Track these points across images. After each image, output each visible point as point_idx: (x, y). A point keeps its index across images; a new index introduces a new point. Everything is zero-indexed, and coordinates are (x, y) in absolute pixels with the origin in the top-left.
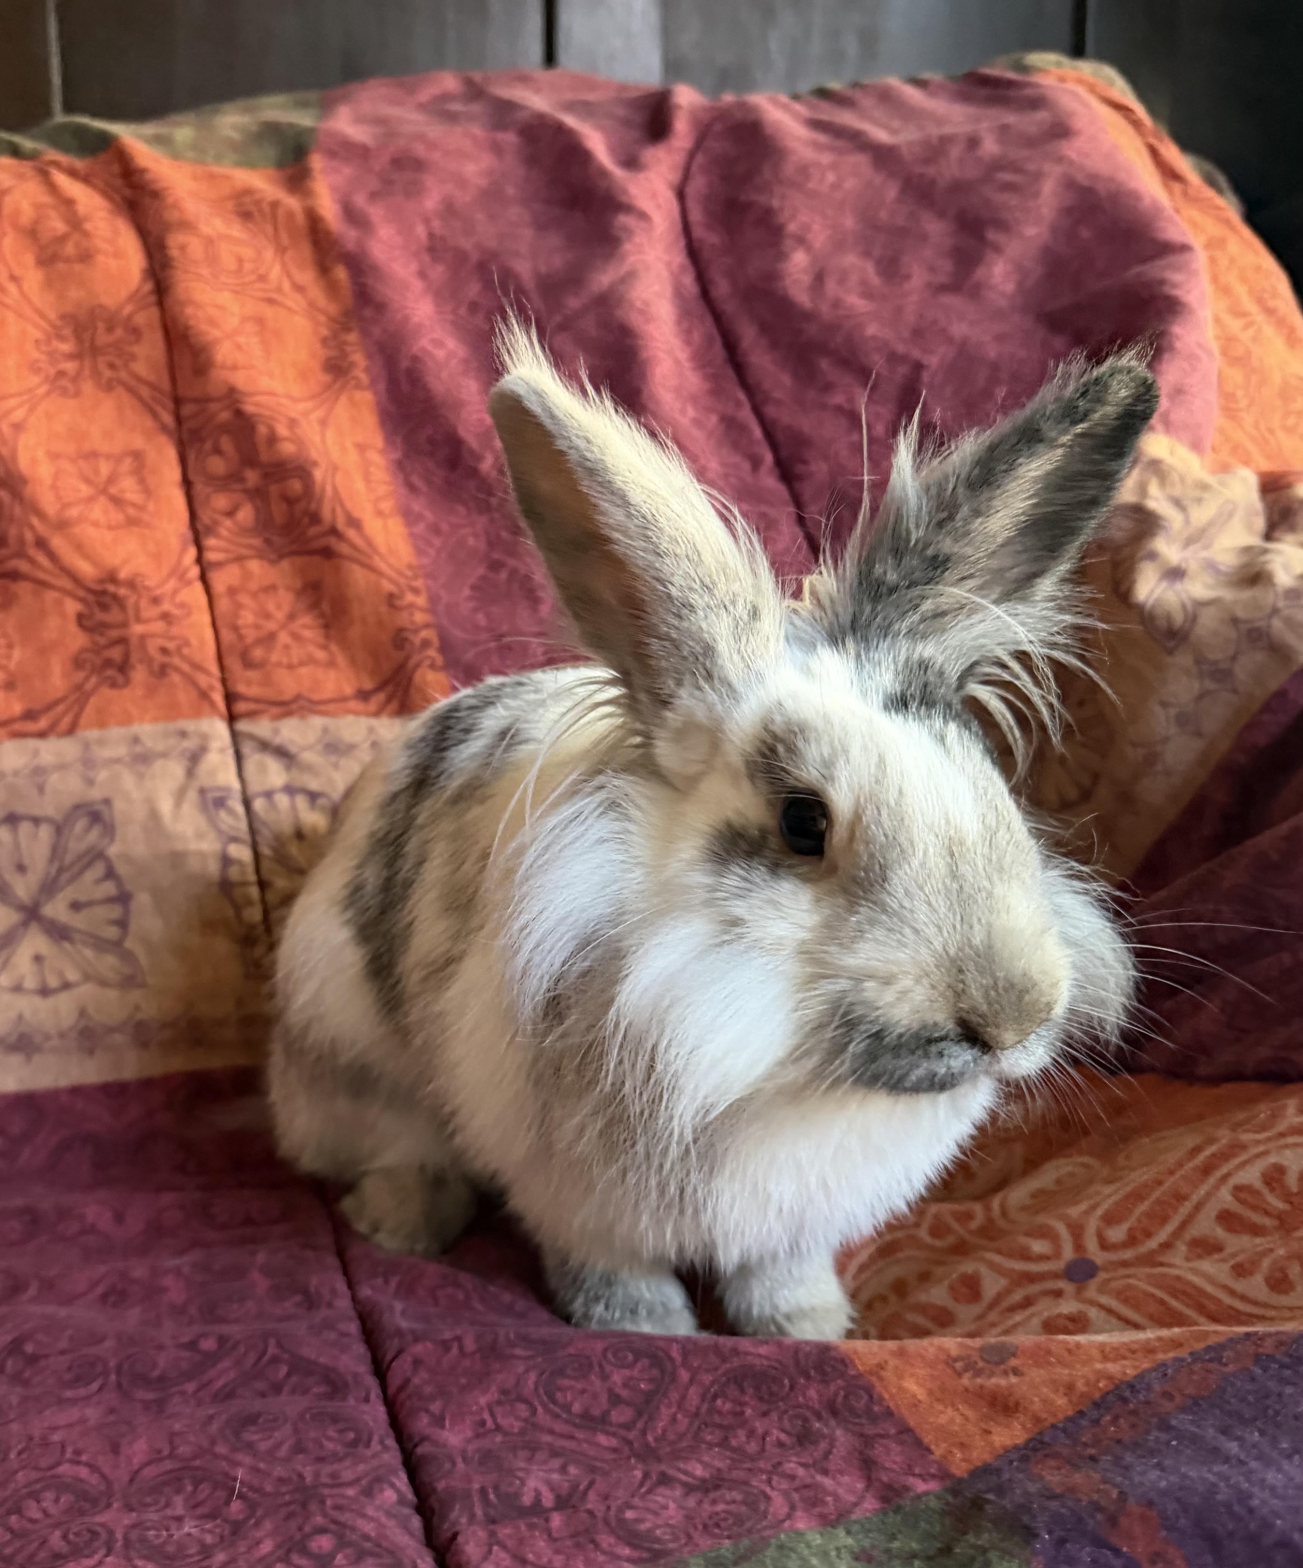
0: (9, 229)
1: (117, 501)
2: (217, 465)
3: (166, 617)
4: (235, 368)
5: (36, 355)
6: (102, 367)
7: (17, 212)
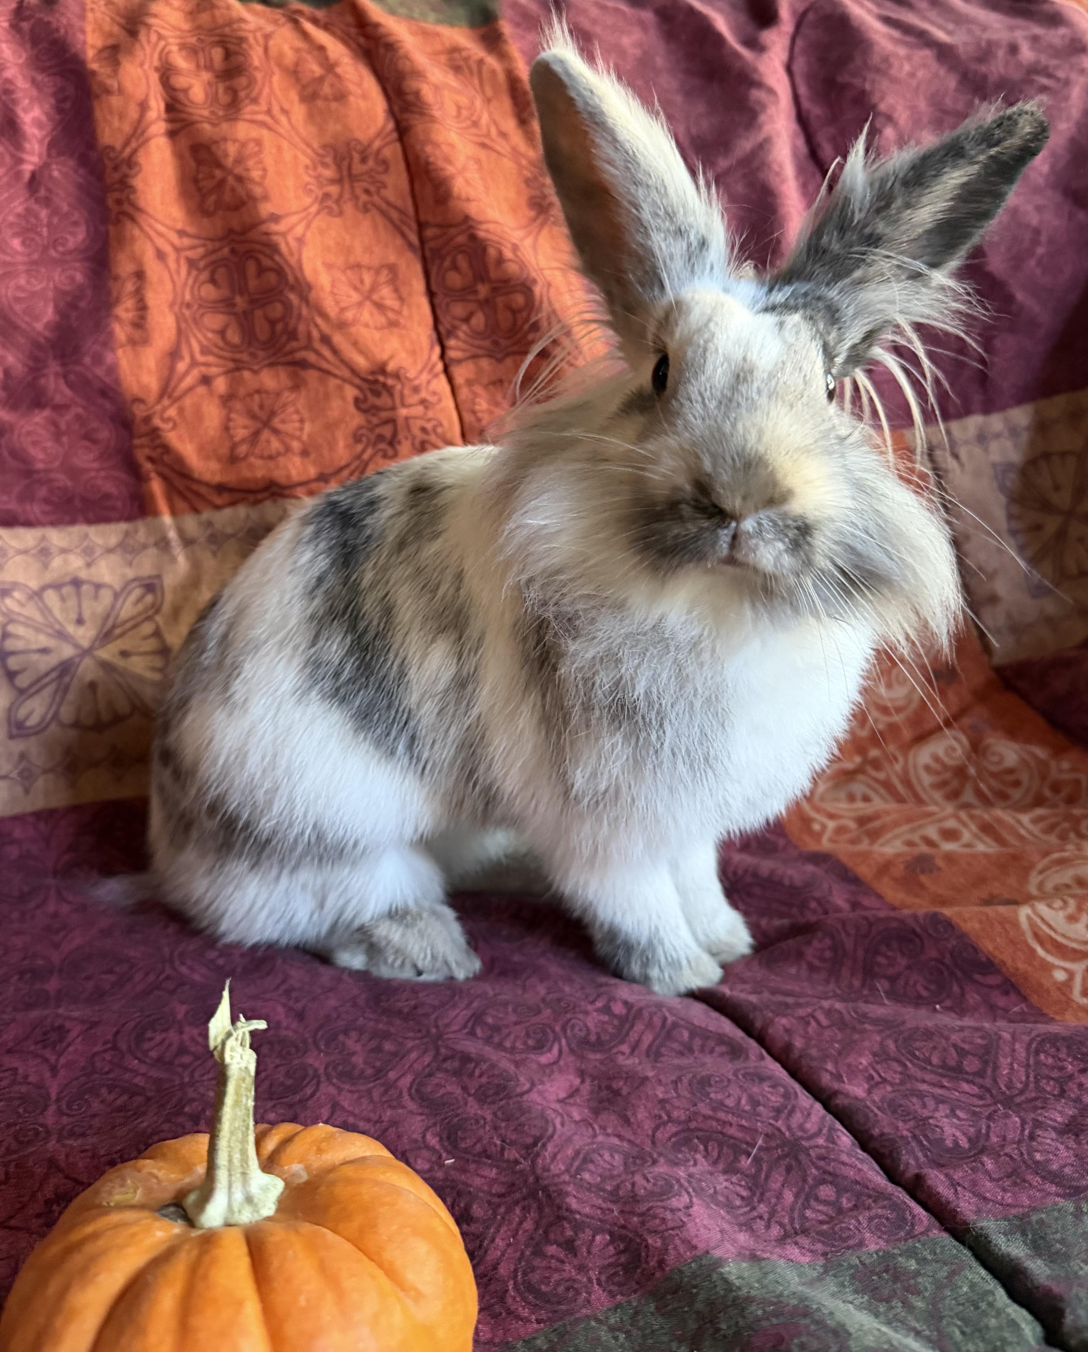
0: (276, 70)
1: (380, 306)
2: (455, 280)
3: (423, 402)
4: (468, 200)
5: (307, 179)
6: (359, 191)
7: (281, 55)
